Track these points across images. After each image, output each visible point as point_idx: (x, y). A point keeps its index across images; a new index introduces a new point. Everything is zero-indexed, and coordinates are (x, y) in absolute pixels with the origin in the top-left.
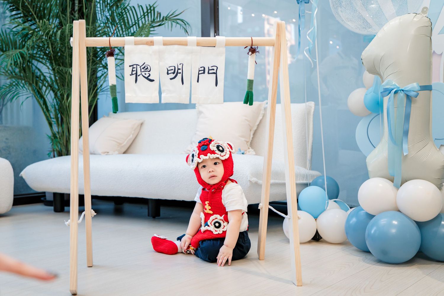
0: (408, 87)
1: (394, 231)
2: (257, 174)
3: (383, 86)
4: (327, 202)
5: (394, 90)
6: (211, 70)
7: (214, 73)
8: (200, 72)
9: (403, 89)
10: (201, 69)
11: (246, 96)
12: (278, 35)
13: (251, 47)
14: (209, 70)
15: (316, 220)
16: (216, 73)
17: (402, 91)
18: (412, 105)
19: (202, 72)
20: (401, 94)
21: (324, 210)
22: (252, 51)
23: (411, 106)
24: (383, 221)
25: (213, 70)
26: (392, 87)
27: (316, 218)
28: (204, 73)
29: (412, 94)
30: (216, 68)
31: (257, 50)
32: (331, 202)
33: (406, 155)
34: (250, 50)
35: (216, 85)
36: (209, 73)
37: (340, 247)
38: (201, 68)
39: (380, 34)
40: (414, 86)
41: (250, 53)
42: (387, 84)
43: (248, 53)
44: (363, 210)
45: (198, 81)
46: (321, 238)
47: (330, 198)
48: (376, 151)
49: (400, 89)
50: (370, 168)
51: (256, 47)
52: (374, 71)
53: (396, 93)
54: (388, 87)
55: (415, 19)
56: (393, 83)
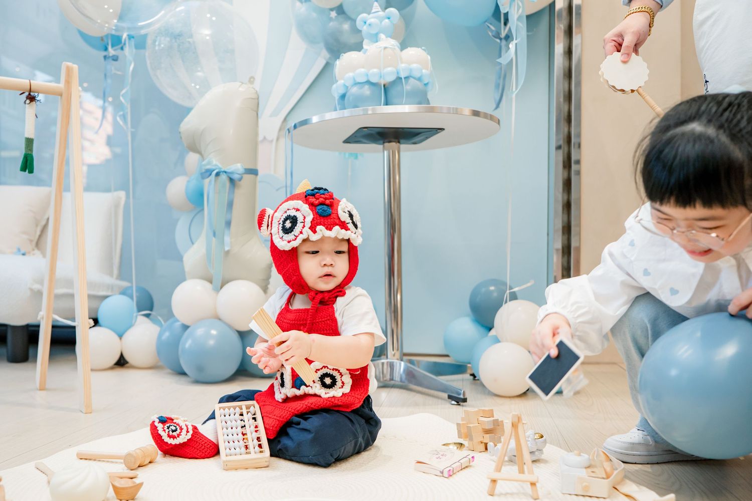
0: (231, 168)
1: (212, 343)
3: (205, 165)
4: (135, 315)
5: (215, 172)
9: (226, 170)
15: (121, 339)
17: (224, 173)
18: (236, 191)
20: (224, 177)
21: (131, 326)
22: (31, 98)
23: (233, 192)
26: (214, 168)
27: (120, 337)
29: (236, 177)
31: (38, 99)
32: (140, 316)
33: (228, 252)
34: (27, 98)
40: (237, 167)
41: (28, 101)
42: (209, 163)
43: (25, 102)
44: (178, 321)
46: (127, 362)
47: (139, 310)
48: (195, 246)
49: (223, 170)
50: (187, 268)
51: (36, 94)
52: (194, 148)
53: (218, 174)
54: (208, 167)
55: (240, 89)
56: (214, 162)
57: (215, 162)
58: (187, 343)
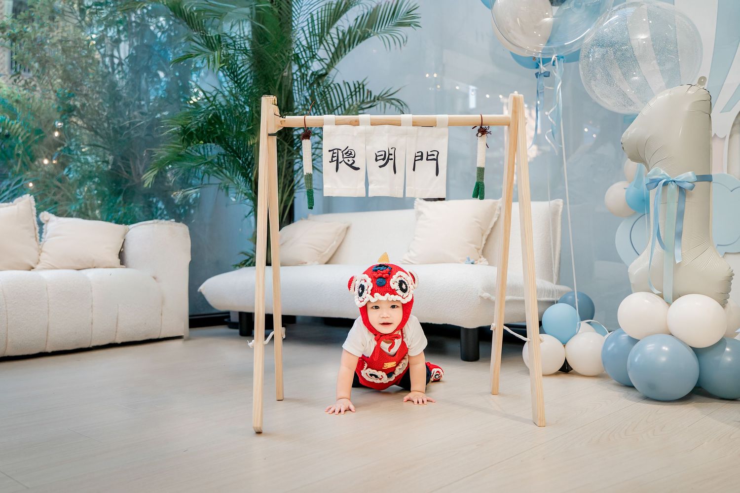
0: (682, 177)
1: (663, 359)
2: (489, 289)
3: (650, 175)
4: (578, 323)
5: (663, 181)
6: (430, 155)
7: (434, 159)
8: (417, 158)
9: (675, 179)
10: (417, 155)
11: (475, 188)
12: (515, 112)
13: (481, 127)
14: (428, 155)
15: (564, 346)
16: (436, 160)
17: (673, 183)
18: (687, 200)
19: (420, 158)
20: (672, 187)
21: (575, 334)
22: (482, 131)
23: (685, 201)
24: (650, 347)
25: (434, 155)
26: (661, 177)
27: (564, 344)
28: (422, 159)
29: (687, 185)
30: (437, 153)
31: (488, 131)
32: (584, 324)
33: (679, 263)
34: (479, 131)
35: (437, 174)
36: (427, 159)
37: (596, 380)
38: (418, 152)
39: (645, 112)
40: (688, 176)
41: (480, 134)
42: (654, 174)
43: (477, 135)
44: (624, 333)
45: (414, 170)
46: (572, 369)
47: (583, 319)
48: (641, 258)
49: (671, 179)
50: (632, 281)
51: (487, 127)
52: (638, 157)
53: (665, 184)
54: (654, 177)
55: (689, 92)
56: (662, 172)
57: (660, 172)
58: (636, 357)
